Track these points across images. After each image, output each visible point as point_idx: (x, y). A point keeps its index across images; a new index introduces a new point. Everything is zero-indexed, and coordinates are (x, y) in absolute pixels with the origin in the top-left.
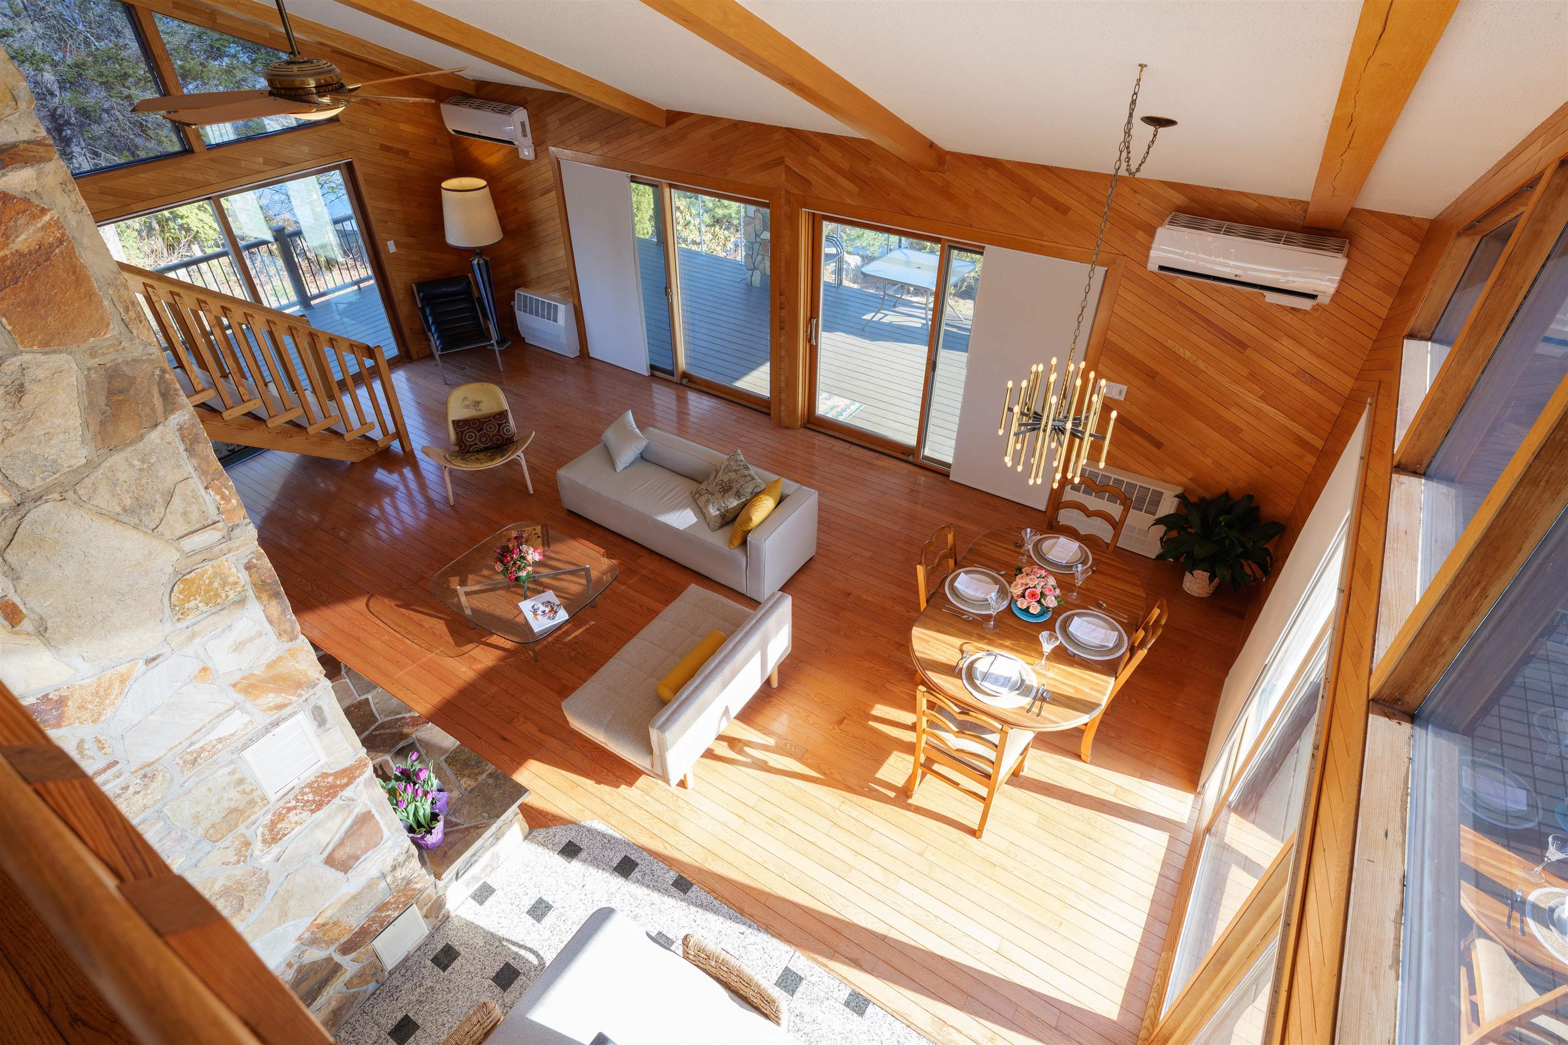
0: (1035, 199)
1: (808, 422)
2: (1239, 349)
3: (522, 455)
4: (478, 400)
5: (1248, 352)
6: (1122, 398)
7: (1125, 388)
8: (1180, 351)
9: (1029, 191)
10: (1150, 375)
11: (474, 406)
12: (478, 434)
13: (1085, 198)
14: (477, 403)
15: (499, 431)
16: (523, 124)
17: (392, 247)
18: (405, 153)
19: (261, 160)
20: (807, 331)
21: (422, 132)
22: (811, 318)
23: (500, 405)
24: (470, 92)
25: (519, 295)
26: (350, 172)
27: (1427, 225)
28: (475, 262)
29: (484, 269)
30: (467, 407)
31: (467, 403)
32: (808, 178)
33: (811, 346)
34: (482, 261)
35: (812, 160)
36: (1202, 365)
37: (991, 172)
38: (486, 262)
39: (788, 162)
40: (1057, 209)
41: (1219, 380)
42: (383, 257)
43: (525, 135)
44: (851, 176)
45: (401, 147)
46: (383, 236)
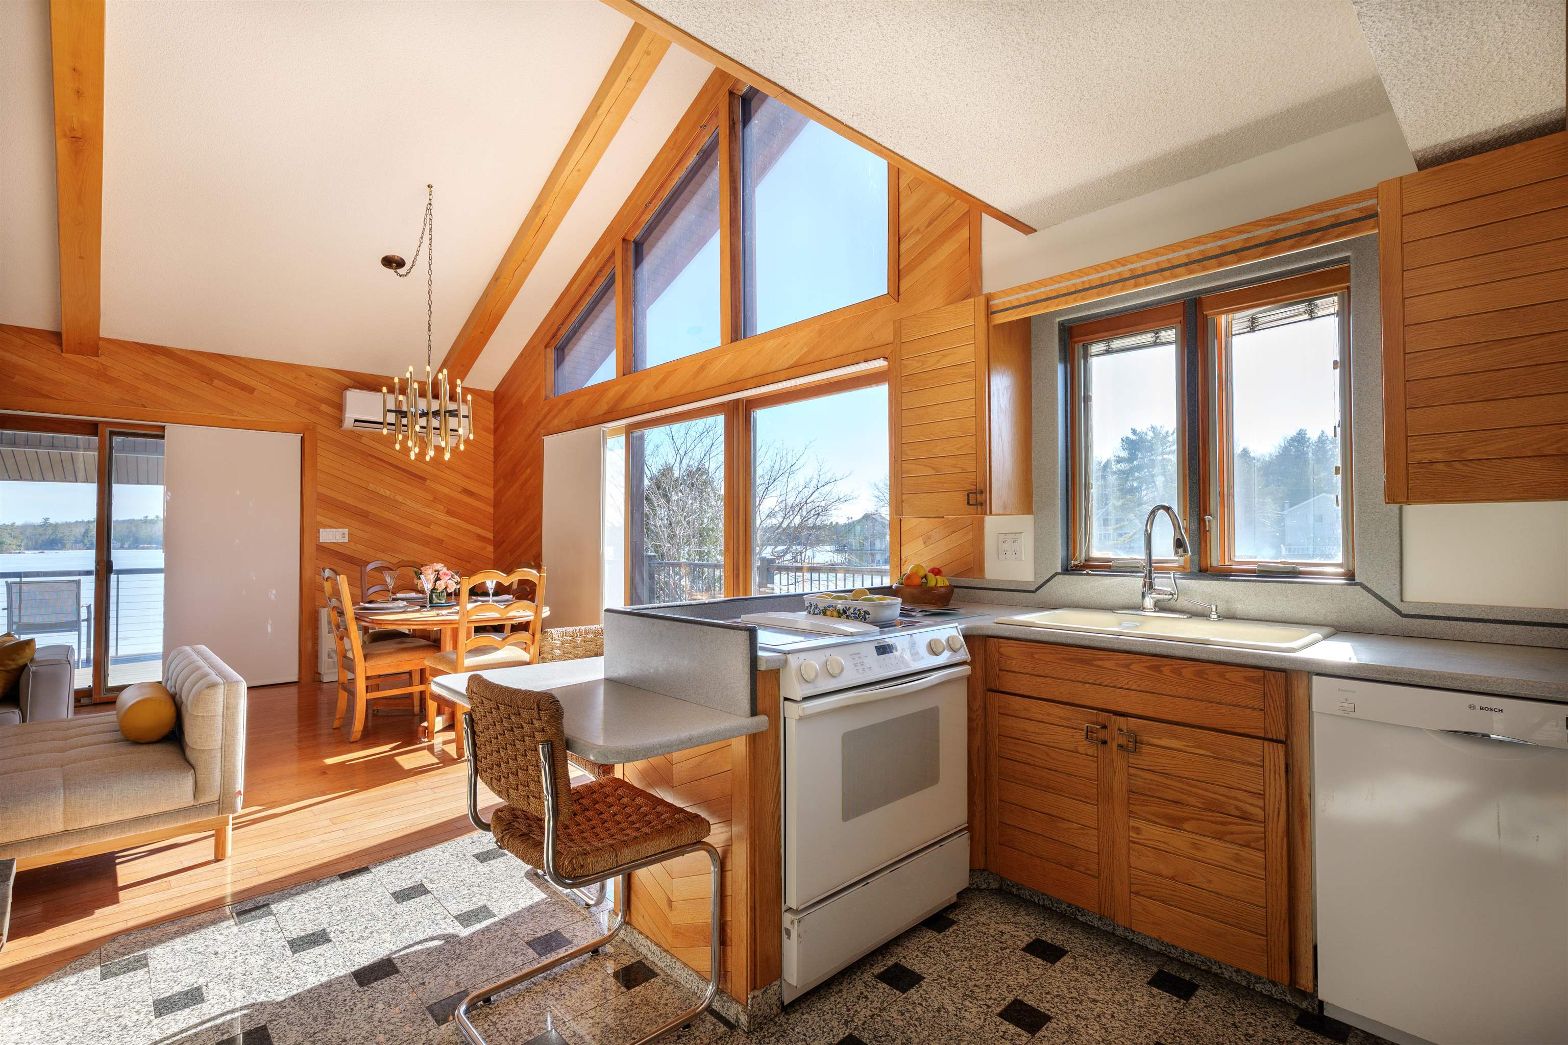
0: (216, 381)
2: (421, 481)
5: (428, 482)
6: (346, 540)
7: (346, 531)
8: (382, 491)
9: (209, 376)
10: (364, 516)
13: (268, 380)
27: (492, 395)
36: (399, 498)
40: (242, 389)
41: (415, 507)
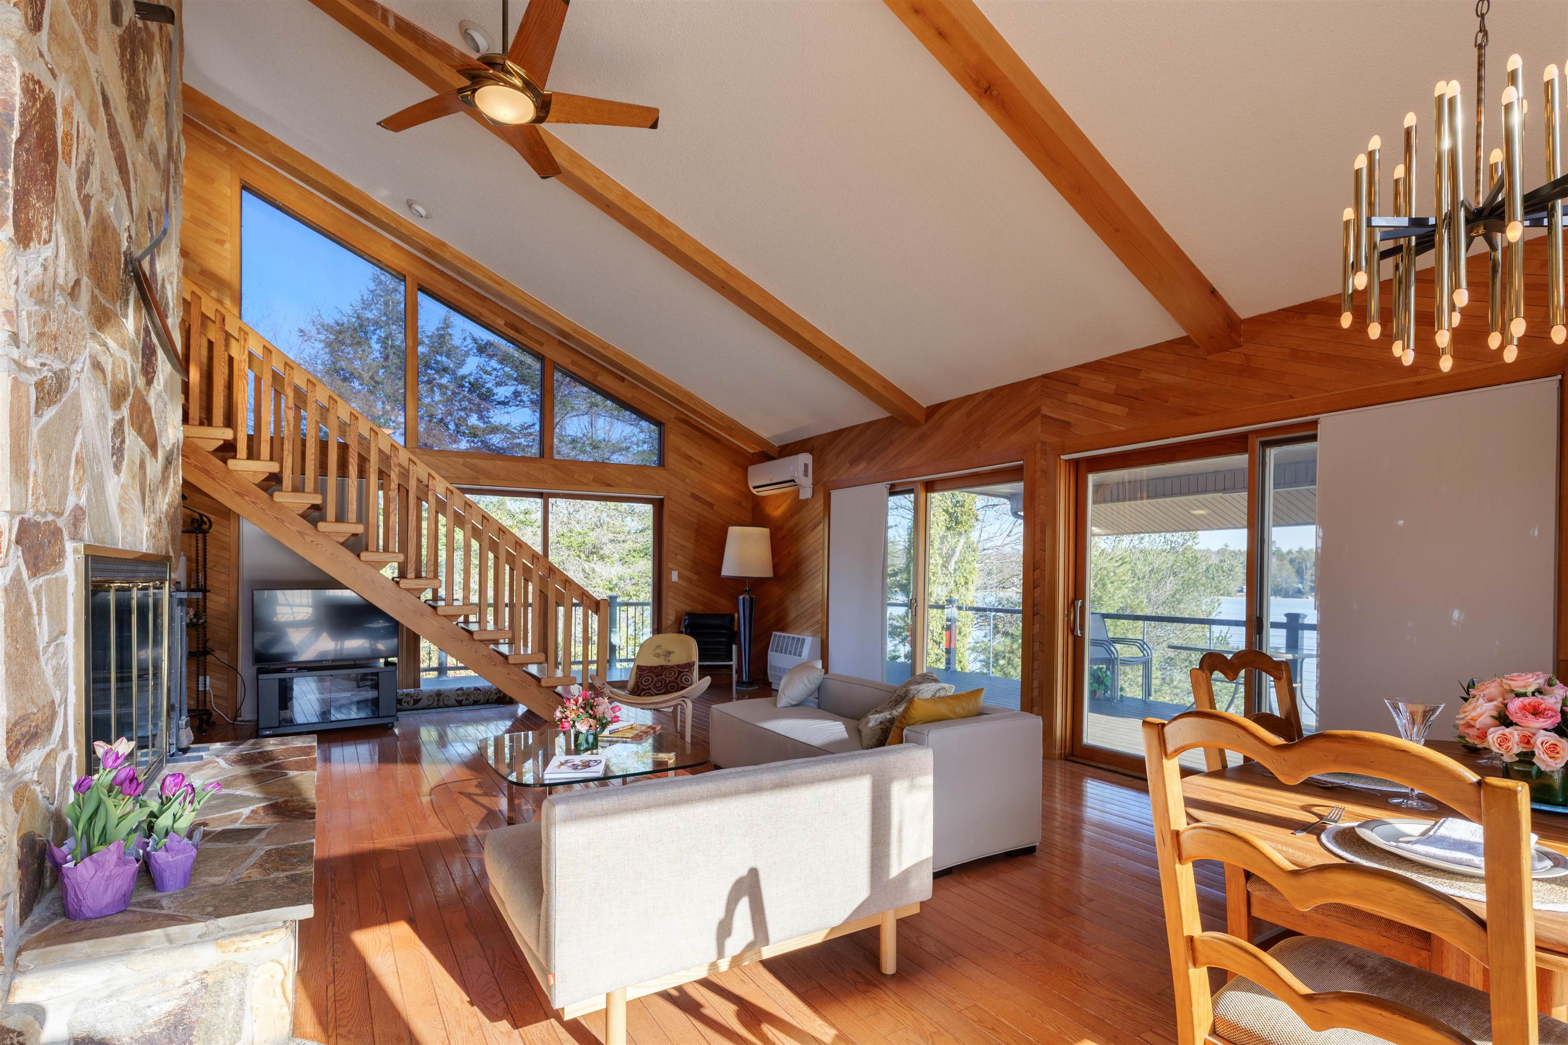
1: (1072, 754)
3: (689, 706)
4: (671, 650)
11: (665, 656)
12: (655, 679)
14: (669, 653)
15: (676, 678)
16: (806, 466)
17: (675, 576)
18: (711, 505)
19: (591, 477)
20: (1068, 616)
21: (730, 493)
22: (1075, 598)
23: (690, 656)
24: (773, 454)
25: (775, 635)
26: (659, 506)
28: (741, 597)
29: (747, 604)
30: (658, 656)
31: (659, 651)
32: (1066, 419)
33: (1075, 637)
34: (747, 597)
35: (1072, 398)
37: (1311, 320)
38: (751, 599)
39: (1045, 410)
42: (664, 583)
43: (806, 474)
44: (1116, 398)
45: (709, 500)
46: (671, 565)
